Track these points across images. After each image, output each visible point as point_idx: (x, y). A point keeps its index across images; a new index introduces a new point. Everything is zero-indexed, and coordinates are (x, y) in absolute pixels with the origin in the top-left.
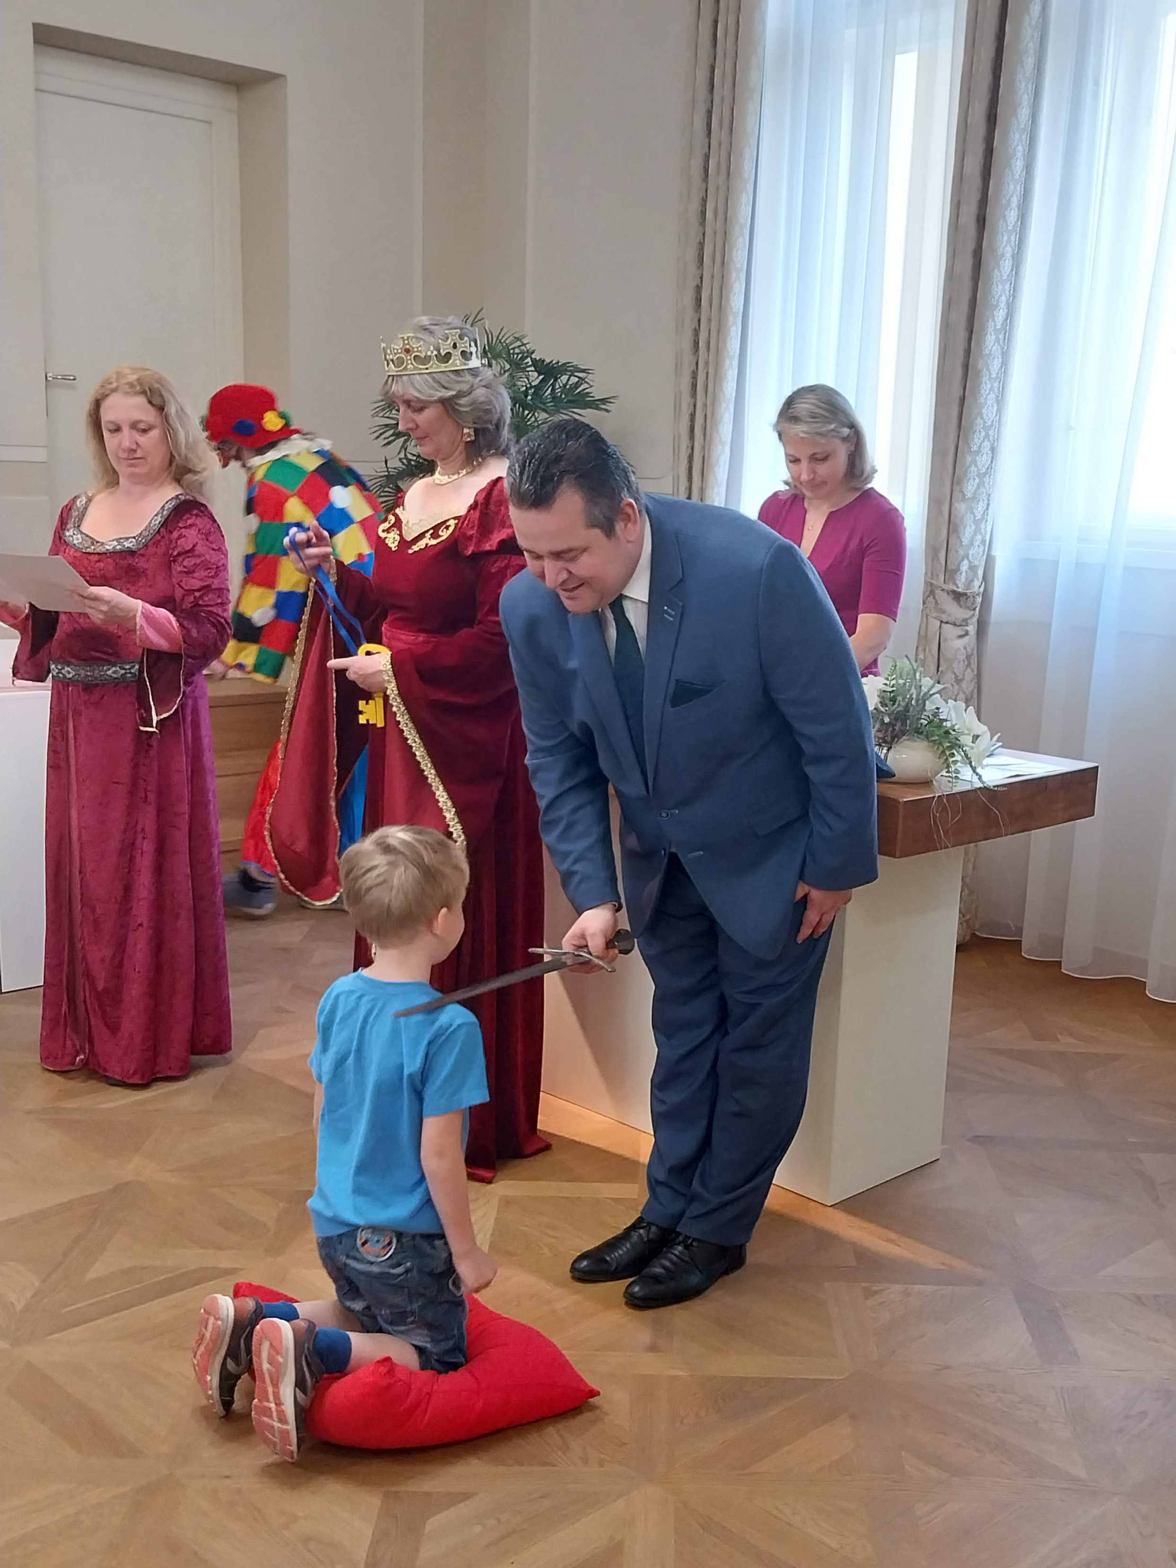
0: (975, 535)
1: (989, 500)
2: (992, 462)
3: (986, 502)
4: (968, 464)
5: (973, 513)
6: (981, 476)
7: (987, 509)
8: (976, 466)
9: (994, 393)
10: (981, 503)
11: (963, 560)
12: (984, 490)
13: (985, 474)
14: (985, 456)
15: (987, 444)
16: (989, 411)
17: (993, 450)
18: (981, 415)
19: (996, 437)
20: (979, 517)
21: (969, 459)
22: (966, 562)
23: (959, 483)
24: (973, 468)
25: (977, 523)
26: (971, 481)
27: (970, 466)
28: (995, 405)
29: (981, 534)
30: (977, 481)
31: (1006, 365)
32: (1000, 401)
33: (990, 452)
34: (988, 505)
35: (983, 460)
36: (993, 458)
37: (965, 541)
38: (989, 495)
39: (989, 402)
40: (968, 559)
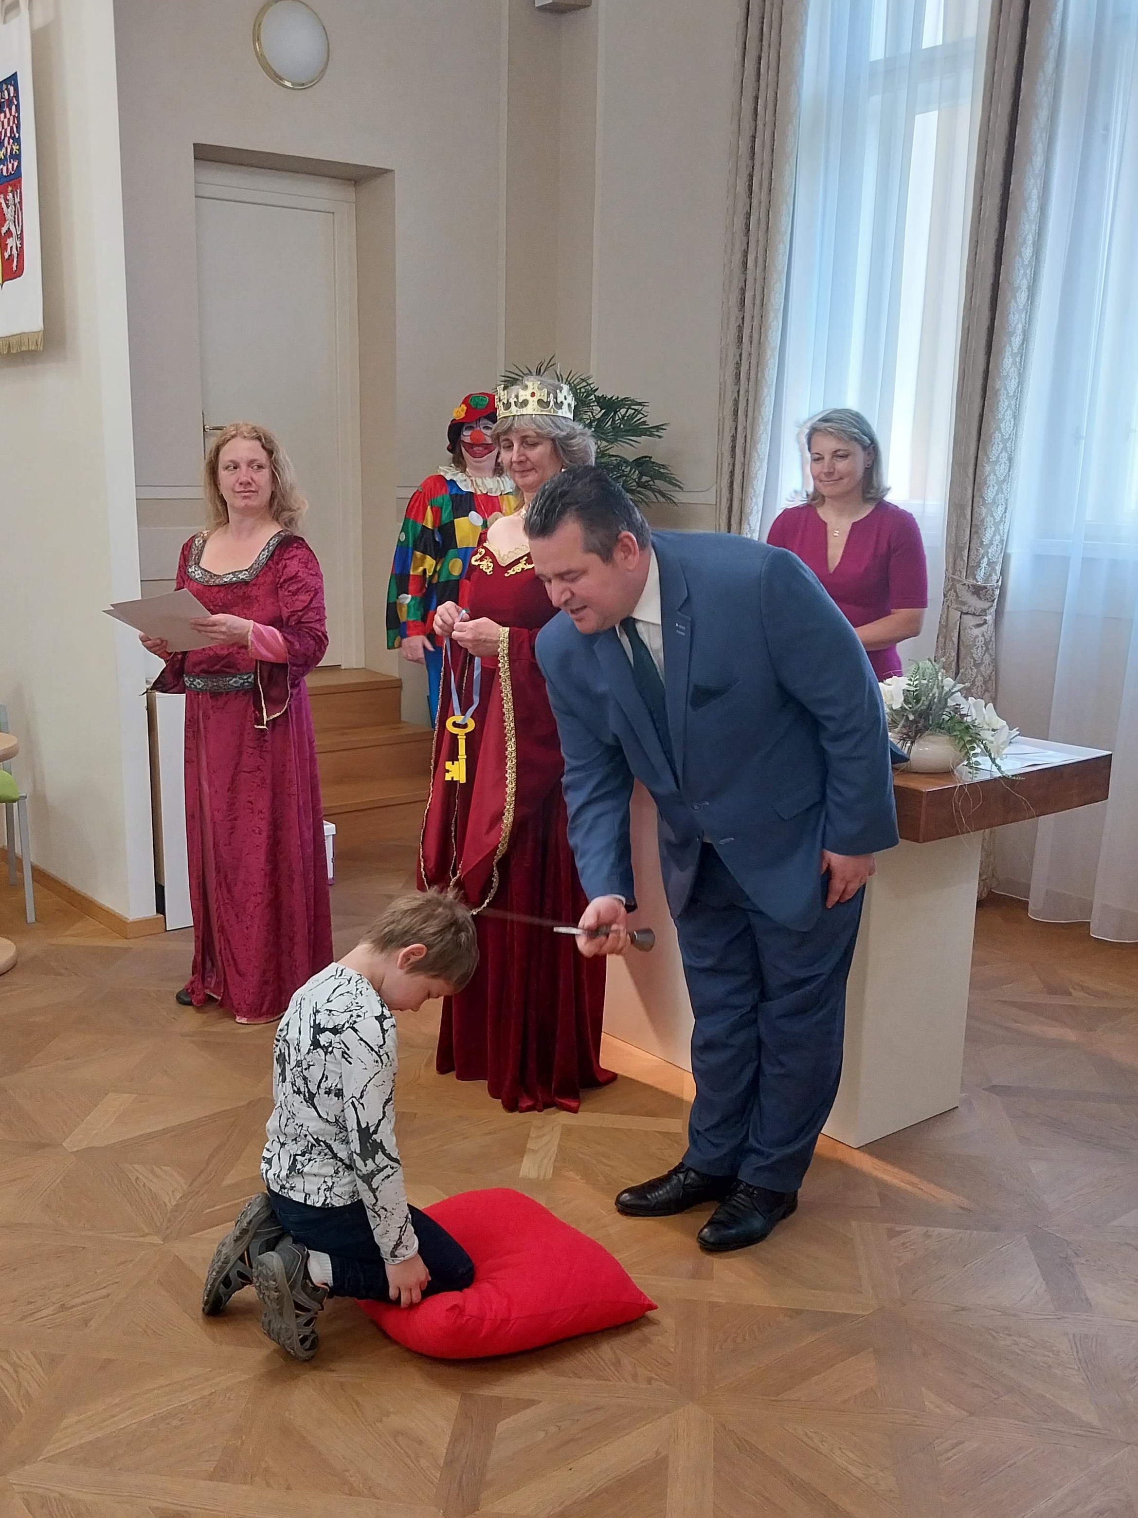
0: (994, 535)
1: (1006, 504)
2: (1009, 471)
3: (1004, 506)
4: (987, 473)
5: (992, 516)
6: (1000, 483)
7: (1005, 512)
8: (995, 474)
9: (1011, 409)
10: (1000, 507)
11: (983, 557)
12: (1003, 496)
13: (1004, 481)
14: (1003, 465)
15: (1004, 455)
16: (1006, 426)
17: (1010, 460)
18: (998, 429)
19: (1013, 448)
20: (998, 519)
21: (988, 468)
22: (986, 559)
23: (979, 490)
24: (992, 476)
25: (997, 525)
26: (991, 488)
27: (989, 475)
28: (1012, 420)
29: (999, 534)
30: (996, 488)
31: (1022, 384)
32: (1016, 417)
33: (1007, 462)
34: (1006, 508)
35: (1001, 470)
36: (1010, 467)
37: (986, 541)
38: (1007, 500)
39: (1007, 418)
40: (988, 557)
